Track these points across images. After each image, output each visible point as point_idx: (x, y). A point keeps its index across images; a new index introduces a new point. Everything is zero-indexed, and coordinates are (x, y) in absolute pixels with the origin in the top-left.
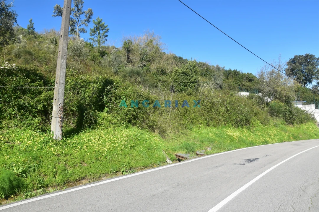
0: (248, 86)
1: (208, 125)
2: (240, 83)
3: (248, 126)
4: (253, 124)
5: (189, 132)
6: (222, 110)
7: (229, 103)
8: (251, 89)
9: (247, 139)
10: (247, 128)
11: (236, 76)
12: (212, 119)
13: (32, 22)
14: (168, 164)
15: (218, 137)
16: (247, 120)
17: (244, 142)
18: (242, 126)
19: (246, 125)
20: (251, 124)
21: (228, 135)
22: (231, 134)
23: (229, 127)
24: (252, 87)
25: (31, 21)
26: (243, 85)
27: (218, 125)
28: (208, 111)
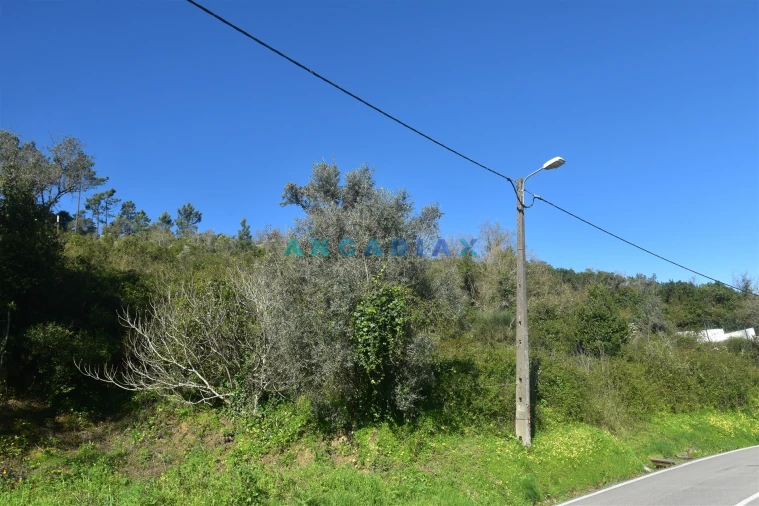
0: (719, 315)
1: (674, 410)
2: (699, 311)
3: (745, 407)
4: (753, 402)
5: (648, 425)
6: (692, 381)
7: (701, 367)
8: (725, 320)
9: (749, 431)
10: (743, 411)
11: (688, 296)
12: (679, 400)
13: (247, 225)
14: (646, 472)
15: (699, 429)
16: (741, 396)
17: (747, 437)
18: (733, 407)
19: (741, 405)
20: (750, 403)
21: (713, 426)
22: (718, 424)
23: (711, 411)
24: (728, 315)
25: (244, 222)
26: (706, 313)
27: (691, 409)
28: (669, 387)
